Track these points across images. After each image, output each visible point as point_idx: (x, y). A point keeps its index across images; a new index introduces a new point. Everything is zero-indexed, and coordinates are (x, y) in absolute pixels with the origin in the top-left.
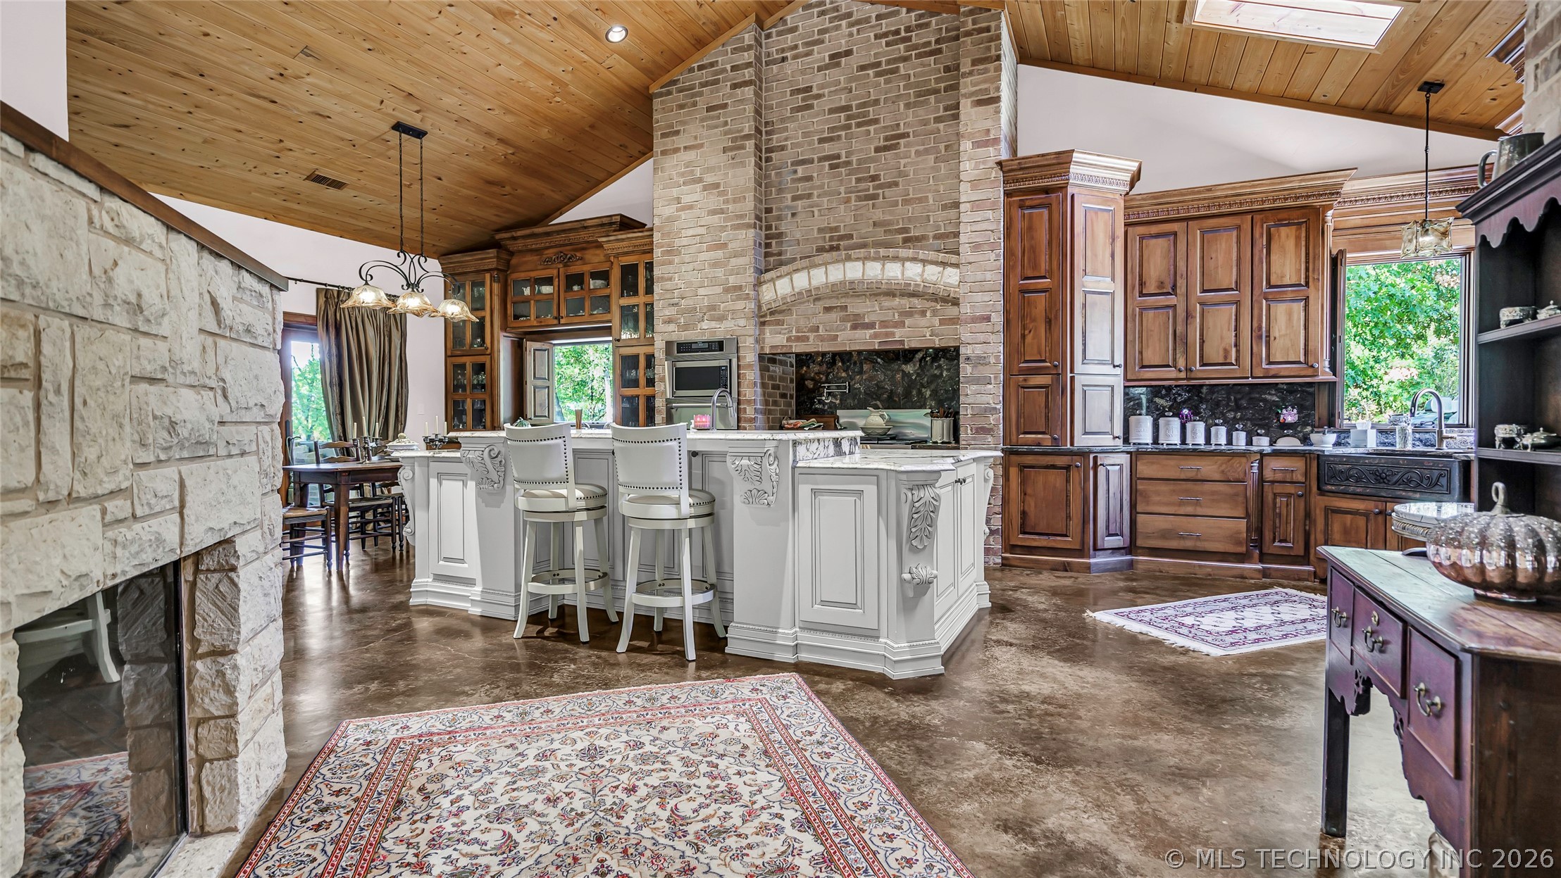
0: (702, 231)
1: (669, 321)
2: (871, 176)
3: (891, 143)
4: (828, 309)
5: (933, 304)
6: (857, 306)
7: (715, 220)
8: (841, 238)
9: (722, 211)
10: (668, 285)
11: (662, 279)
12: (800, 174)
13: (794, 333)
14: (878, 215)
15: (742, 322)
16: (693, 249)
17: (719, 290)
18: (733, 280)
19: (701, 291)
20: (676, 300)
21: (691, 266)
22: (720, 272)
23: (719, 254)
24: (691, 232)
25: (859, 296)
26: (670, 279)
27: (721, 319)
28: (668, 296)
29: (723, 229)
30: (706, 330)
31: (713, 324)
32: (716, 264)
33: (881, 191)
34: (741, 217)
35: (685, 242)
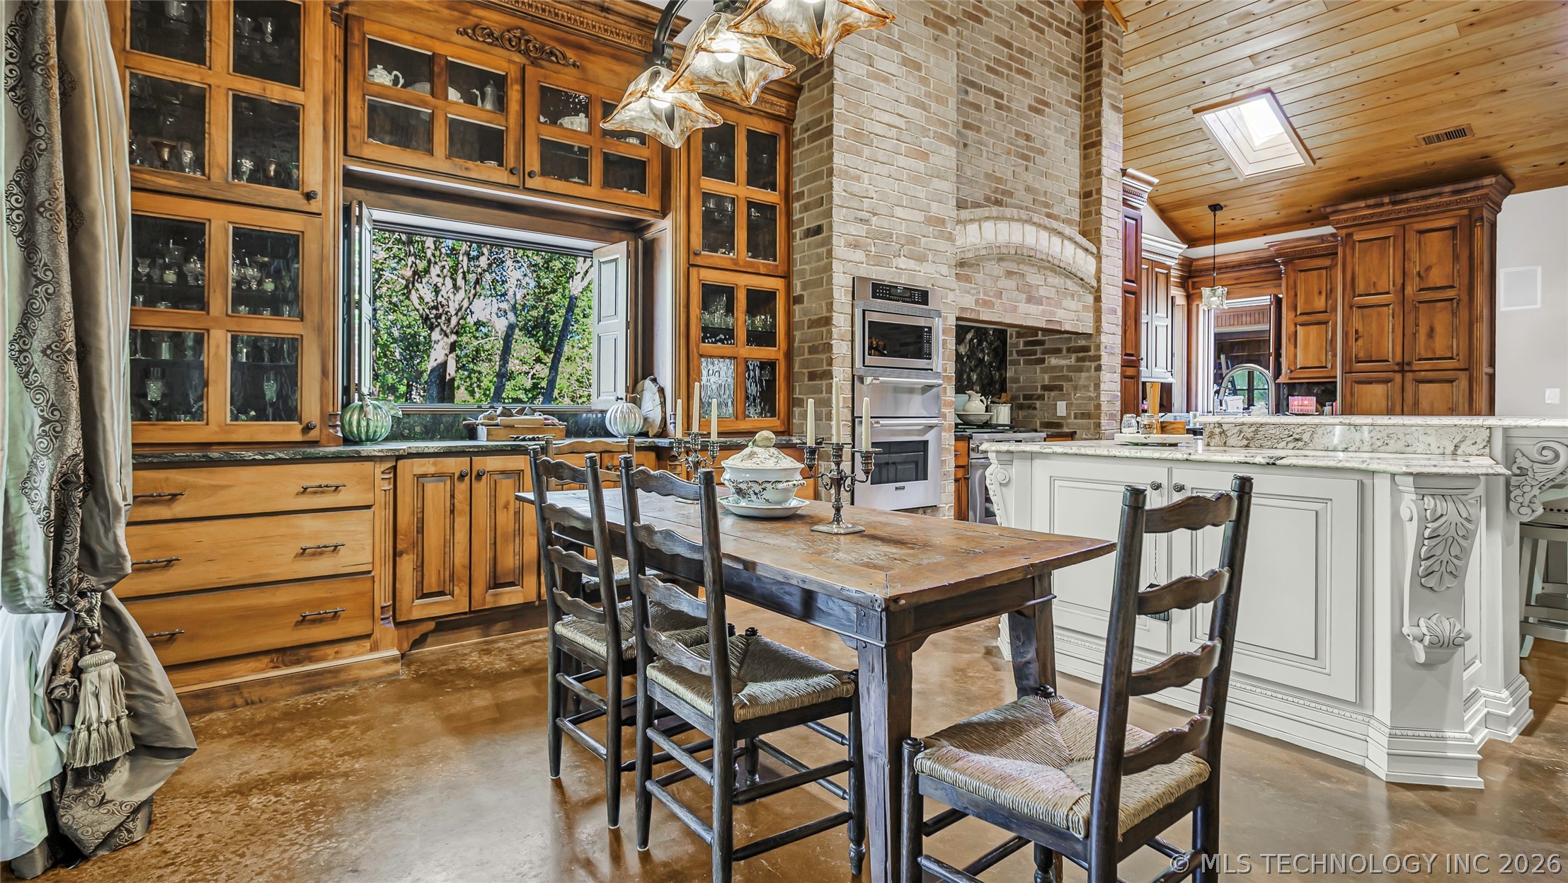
0: (900, 122)
1: (856, 246)
2: (1026, 135)
3: (1040, 107)
4: (1009, 274)
5: (1079, 289)
6: (1034, 278)
7: (916, 114)
8: (1004, 193)
9: (924, 107)
10: (856, 187)
11: (846, 175)
12: (970, 98)
13: (982, 296)
14: (1029, 178)
15: (944, 270)
16: (888, 144)
17: (920, 217)
18: (935, 209)
19: (899, 212)
20: (865, 215)
21: (884, 170)
22: (921, 193)
23: (920, 166)
24: (886, 118)
25: (1033, 265)
26: (858, 179)
27: (921, 259)
28: (855, 205)
29: (925, 131)
30: (901, 271)
31: (912, 264)
32: (916, 179)
33: (1032, 155)
34: (945, 125)
35: (879, 129)
